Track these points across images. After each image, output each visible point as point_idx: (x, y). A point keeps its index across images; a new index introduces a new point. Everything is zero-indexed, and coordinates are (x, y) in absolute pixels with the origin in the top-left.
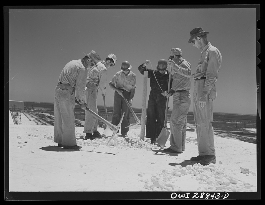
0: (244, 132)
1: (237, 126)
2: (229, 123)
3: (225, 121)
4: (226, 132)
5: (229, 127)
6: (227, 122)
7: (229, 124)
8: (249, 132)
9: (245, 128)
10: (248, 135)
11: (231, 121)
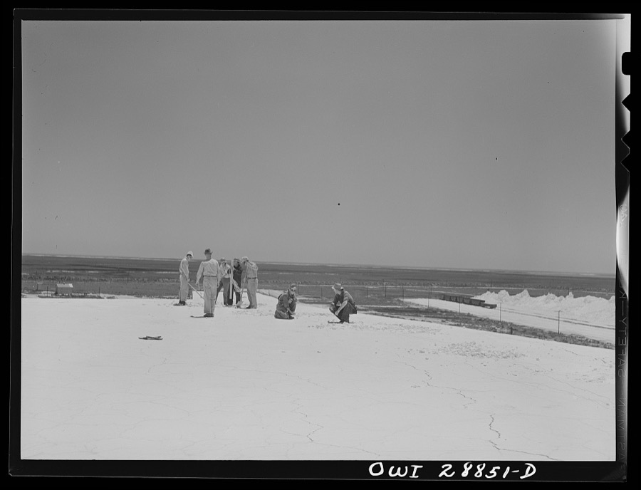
0: (399, 307)
1: (388, 294)
2: (371, 287)
3: (363, 284)
4: (362, 308)
5: (369, 296)
6: (366, 287)
7: (372, 290)
8: (411, 306)
9: (403, 297)
10: (407, 312)
11: (375, 284)
